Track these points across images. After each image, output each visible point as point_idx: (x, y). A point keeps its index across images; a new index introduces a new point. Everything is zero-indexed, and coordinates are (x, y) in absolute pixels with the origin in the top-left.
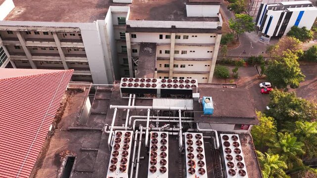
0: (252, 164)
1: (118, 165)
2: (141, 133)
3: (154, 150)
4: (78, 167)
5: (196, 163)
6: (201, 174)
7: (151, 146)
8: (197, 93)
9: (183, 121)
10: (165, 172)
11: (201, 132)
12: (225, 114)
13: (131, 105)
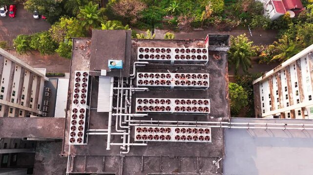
0: (153, 44)
1: (166, 134)
2: (130, 120)
3: (153, 108)
4: (157, 170)
5: (162, 79)
6: (170, 77)
7: (149, 111)
8: (102, 72)
9: (122, 86)
10: (169, 100)
11: (136, 74)
12: (122, 53)
13: (107, 132)
